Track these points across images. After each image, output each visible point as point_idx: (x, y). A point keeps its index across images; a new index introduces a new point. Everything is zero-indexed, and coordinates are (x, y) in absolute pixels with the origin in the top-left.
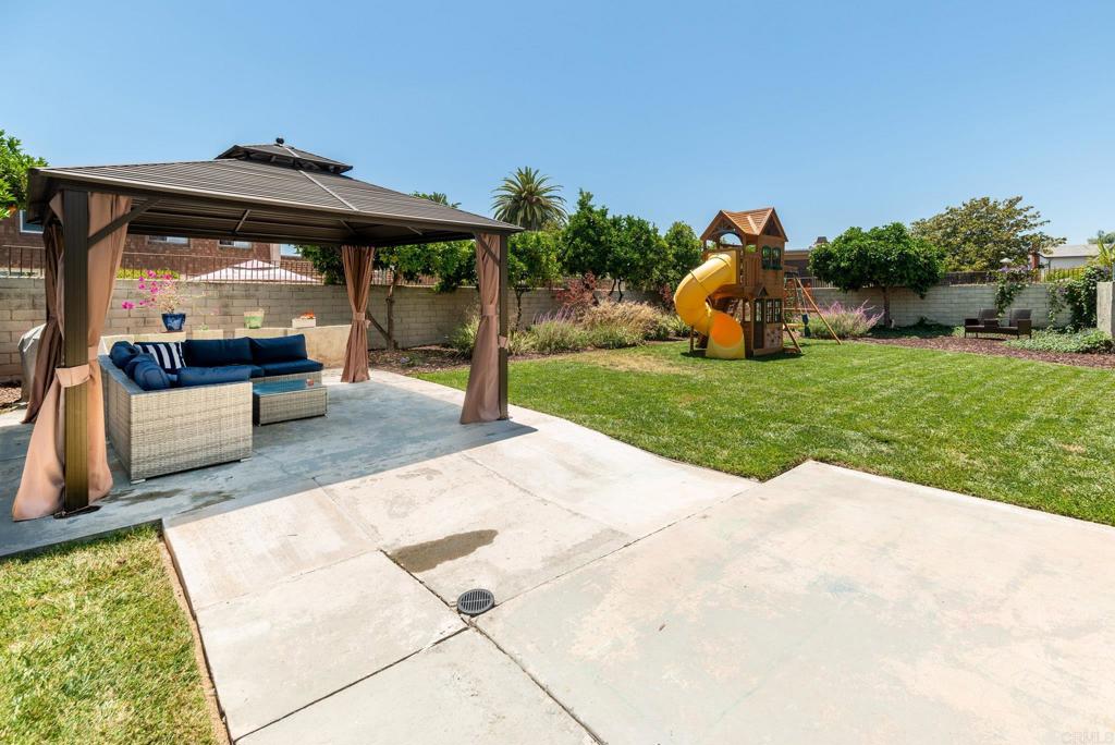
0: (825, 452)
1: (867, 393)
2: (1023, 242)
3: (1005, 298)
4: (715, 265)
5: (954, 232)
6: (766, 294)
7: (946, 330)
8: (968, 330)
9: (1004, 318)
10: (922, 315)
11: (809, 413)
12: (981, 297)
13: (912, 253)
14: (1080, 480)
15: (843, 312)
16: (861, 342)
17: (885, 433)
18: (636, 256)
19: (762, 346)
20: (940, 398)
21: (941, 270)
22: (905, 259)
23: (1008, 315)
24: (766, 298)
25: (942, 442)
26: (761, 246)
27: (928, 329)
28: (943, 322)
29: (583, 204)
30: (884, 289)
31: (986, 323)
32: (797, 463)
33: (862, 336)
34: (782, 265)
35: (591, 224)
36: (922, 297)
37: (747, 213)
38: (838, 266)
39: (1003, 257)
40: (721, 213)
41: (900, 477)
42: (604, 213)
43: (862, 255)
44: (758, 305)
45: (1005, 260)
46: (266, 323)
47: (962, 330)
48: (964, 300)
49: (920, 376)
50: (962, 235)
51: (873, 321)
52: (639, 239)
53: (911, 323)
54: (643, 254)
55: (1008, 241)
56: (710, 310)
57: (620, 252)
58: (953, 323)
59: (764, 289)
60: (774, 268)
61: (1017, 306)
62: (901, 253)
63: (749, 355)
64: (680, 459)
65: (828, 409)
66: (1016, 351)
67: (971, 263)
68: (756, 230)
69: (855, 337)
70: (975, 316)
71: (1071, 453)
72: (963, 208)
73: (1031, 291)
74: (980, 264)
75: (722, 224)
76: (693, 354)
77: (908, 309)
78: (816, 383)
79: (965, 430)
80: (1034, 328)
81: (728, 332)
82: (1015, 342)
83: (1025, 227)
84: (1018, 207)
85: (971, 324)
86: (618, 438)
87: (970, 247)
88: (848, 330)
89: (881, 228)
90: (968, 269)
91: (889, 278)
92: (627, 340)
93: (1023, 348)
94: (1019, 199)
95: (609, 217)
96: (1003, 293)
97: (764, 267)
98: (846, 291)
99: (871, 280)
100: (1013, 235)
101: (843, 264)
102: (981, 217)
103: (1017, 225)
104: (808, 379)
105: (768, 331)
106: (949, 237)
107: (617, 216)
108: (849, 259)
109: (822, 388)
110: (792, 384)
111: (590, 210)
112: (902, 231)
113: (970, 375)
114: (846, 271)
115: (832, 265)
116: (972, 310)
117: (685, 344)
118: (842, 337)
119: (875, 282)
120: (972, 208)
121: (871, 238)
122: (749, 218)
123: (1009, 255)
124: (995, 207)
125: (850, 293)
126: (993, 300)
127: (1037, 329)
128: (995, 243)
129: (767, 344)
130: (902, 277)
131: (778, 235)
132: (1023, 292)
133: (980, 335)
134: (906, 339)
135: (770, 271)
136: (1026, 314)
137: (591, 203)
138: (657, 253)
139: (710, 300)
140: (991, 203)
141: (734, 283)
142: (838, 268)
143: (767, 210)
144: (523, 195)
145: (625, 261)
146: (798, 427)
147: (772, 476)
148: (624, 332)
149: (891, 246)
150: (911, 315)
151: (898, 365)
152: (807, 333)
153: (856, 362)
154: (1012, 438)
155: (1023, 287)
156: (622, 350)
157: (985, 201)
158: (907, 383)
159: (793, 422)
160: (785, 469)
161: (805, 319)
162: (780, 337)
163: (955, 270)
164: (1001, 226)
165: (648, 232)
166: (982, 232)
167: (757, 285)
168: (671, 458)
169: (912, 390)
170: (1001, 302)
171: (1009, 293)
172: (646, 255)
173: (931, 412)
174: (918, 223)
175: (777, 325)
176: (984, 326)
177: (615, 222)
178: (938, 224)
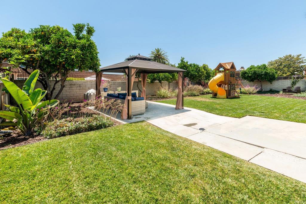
0: (250, 114)
1: (258, 105)
2: (302, 67)
3: (294, 83)
4: (219, 76)
5: (281, 65)
6: (231, 83)
7: (278, 92)
8: (283, 92)
9: (293, 89)
10: (271, 88)
11: (246, 108)
12: (287, 83)
13: (268, 72)
14: (301, 118)
15: (250, 88)
16: (255, 95)
17: (262, 111)
18: (197, 74)
19: (230, 96)
20: (275, 106)
21: (276, 76)
22: (266, 74)
23: (294, 88)
24: (231, 84)
25: (274, 113)
26: (230, 71)
27: (273, 92)
28: (277, 90)
29: (182, 61)
30: (261, 81)
31: (288, 90)
32: (245, 116)
33: (255, 93)
34: (235, 76)
35: (185, 66)
36: (271, 83)
37: (226, 63)
38: (248, 75)
39: (295, 71)
40: (220, 64)
41: (266, 118)
42: (187, 62)
43: (255, 73)
44: (229, 86)
45: (296, 73)
46: (121, 90)
47: (282, 92)
48: (282, 84)
49: (270, 102)
50: (283, 66)
51: (258, 90)
52: (197, 69)
53: (268, 90)
54: (198, 73)
55: (297, 67)
56: (217, 87)
57: (192, 73)
58: (280, 90)
59: (231, 82)
60: (233, 77)
61: (297, 85)
62: (265, 72)
63: (227, 98)
64: (222, 115)
65: (250, 108)
66: (296, 97)
67: (286, 73)
68: (229, 67)
69: (253, 94)
70: (286, 88)
71: (300, 114)
72: (284, 58)
73: (301, 82)
74: (288, 74)
75: (220, 66)
76: (213, 97)
77: (267, 86)
78: (246, 103)
79: (279, 111)
80: (302, 91)
81: (222, 92)
82: (295, 95)
83: (302, 63)
84: (300, 57)
85: (284, 90)
86: (208, 112)
87: (286, 69)
88: (251, 92)
89: (260, 65)
90: (285, 75)
91: (262, 78)
92: (196, 94)
93: (298, 96)
94: (300, 55)
95: (189, 63)
96: (293, 82)
97: (231, 76)
98: (250, 82)
99: (257, 79)
100: (298, 65)
101: (249, 75)
102: (289, 60)
103: (300, 62)
104: (243, 103)
105: (232, 92)
106: (279, 66)
107: (191, 63)
108: (251, 74)
109: (247, 104)
110: (240, 103)
111: (184, 62)
112: (265, 66)
113: (282, 102)
114: (250, 77)
115: (246, 75)
116: (285, 87)
117: (211, 95)
118: (250, 94)
119: (258, 80)
120: (286, 58)
121: (257, 68)
122: (227, 64)
123: (297, 71)
124: (293, 57)
125: (251, 82)
126: (291, 84)
127: (303, 92)
128: (293, 68)
129: (231, 95)
130: (265, 78)
131: (234, 69)
132: (299, 82)
133: (287, 93)
134: (267, 94)
135: (232, 78)
136: (299, 88)
137: (184, 60)
138: (201, 73)
139: (217, 84)
140: (292, 56)
141: (223, 80)
142: (248, 76)
143: (231, 62)
144: (157, 56)
145: (194, 75)
146: (244, 111)
147: (241, 118)
148: (195, 92)
149: (263, 70)
150: (268, 88)
151: (265, 100)
152: (241, 93)
153: (254, 99)
154: (289, 112)
155: (299, 81)
156: (195, 97)
157: (290, 56)
158: (267, 103)
159: (243, 110)
160: (243, 117)
161: (240, 89)
162: (234, 94)
163: (281, 75)
164: (295, 63)
165: (199, 67)
166: (289, 65)
167: (229, 81)
168: (220, 115)
169: (268, 105)
170: (293, 85)
171: (295, 82)
172: (199, 73)
173: (272, 108)
174: (270, 62)
175: (234, 91)
176: (288, 91)
177: (190, 65)
178: (276, 62)
